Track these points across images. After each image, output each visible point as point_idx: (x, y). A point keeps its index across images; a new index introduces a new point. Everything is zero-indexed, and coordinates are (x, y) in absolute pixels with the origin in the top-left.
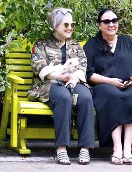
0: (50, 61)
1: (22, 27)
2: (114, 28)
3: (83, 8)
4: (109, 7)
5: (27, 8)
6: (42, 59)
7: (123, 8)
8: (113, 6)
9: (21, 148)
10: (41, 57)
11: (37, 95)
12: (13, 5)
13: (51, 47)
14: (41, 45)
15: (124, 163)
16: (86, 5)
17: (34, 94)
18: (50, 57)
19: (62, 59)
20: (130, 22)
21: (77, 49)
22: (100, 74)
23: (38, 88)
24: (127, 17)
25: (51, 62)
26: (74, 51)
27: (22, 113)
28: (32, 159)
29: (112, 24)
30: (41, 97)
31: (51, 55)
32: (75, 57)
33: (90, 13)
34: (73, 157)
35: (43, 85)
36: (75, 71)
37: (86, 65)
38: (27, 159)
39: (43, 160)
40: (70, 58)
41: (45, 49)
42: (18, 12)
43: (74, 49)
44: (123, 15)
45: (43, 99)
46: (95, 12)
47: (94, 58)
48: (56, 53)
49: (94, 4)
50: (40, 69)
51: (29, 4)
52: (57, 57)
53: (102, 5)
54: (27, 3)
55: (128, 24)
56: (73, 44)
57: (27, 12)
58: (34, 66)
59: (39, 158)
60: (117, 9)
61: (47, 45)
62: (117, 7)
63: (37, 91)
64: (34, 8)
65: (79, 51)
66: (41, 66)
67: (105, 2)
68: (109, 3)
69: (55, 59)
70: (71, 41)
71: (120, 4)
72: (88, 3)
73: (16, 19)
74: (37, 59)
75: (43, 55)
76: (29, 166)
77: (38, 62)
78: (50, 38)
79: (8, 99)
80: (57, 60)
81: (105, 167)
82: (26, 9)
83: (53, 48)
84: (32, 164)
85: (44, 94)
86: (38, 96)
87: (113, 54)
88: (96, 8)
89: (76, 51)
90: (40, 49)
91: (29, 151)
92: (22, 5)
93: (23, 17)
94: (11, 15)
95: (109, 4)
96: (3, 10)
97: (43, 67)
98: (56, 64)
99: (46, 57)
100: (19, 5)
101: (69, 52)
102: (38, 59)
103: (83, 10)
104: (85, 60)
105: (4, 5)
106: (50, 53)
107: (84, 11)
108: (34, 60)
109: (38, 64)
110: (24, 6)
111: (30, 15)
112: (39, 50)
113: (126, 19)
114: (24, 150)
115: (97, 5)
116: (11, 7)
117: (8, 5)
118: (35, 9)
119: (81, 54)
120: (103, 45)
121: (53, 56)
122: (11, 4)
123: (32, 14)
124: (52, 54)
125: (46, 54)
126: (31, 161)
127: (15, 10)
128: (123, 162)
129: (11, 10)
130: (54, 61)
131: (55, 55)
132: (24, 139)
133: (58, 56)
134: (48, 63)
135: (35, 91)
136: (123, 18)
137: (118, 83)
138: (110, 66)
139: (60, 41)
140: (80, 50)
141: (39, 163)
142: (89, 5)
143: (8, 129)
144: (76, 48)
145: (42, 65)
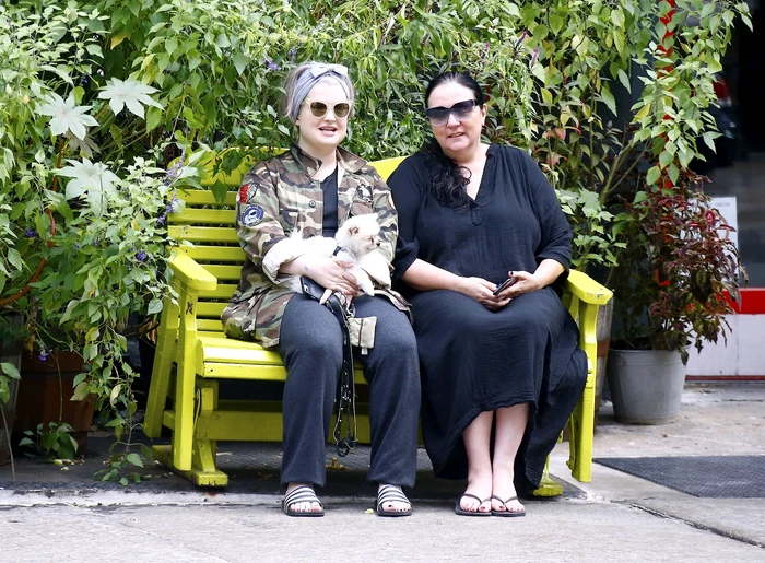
0: (292, 225)
1: (206, 123)
2: (460, 130)
3: (379, 70)
4: (454, 68)
5: (221, 70)
6: (271, 220)
7: (493, 72)
8: (465, 64)
9: (201, 469)
10: (266, 215)
11: (247, 324)
12: (183, 60)
13: (292, 184)
14: (265, 176)
15: (493, 512)
16: (390, 62)
17: (239, 319)
18: (291, 214)
19: (325, 217)
20: (513, 111)
21: (369, 188)
22: (433, 262)
23: (252, 302)
24: (506, 97)
25: (295, 229)
26: (360, 193)
27: (208, 374)
28: (233, 498)
29: (453, 120)
30: (259, 331)
31: (293, 207)
32: (363, 212)
33: (401, 86)
34: (350, 495)
35: (267, 296)
36: (368, 249)
37: (396, 233)
38: (219, 498)
39: (264, 501)
40: (350, 215)
41: (276, 190)
42: (195, 81)
43: (362, 188)
44: (493, 90)
45: (264, 338)
46: (414, 80)
47: (417, 212)
48: (308, 201)
49: (412, 58)
50: (267, 246)
51: (226, 59)
52: (310, 214)
53: (435, 61)
54: (220, 56)
55: (508, 116)
56: (359, 173)
57: (223, 82)
58: (247, 239)
59: (253, 496)
60: (476, 72)
61: (283, 177)
62: (478, 67)
63: (250, 312)
64: (240, 72)
65: (376, 192)
66: (269, 239)
67: (443, 53)
68: (455, 57)
69: (304, 220)
70: (352, 162)
71: (484, 60)
72: (395, 56)
73: (188, 101)
74: (255, 219)
75: (271, 209)
76: (224, 519)
77: (258, 227)
78: (289, 153)
79: (169, 326)
80: (310, 222)
81: (439, 523)
82: (218, 75)
83: (301, 186)
84: (233, 514)
85: (266, 324)
86: (252, 327)
87: (473, 204)
88: (418, 72)
89: (366, 192)
90: (264, 190)
91: (225, 476)
92: (206, 62)
93: (209, 96)
94: (176, 90)
95: (455, 59)
96: (154, 75)
97: (275, 240)
98: (309, 234)
99: (280, 213)
100: (199, 62)
101: (347, 197)
102: (258, 220)
103: (380, 76)
104: (392, 220)
105: (156, 61)
106: (289, 202)
107: (384, 78)
108: (248, 222)
109: (259, 233)
110: (213, 65)
111: (230, 90)
112: (258, 193)
113: (501, 102)
114: (210, 475)
115: (420, 62)
116: (176, 66)
117: (168, 62)
118: (246, 72)
119: (382, 203)
120: (442, 172)
121: (300, 209)
122: (176, 58)
123: (236, 86)
124: (296, 204)
125: (280, 205)
126: (230, 505)
127: (188, 74)
128: (492, 509)
129: (175, 75)
130: (301, 224)
131: (303, 206)
132: (211, 441)
133: (313, 210)
134: (287, 232)
135: (243, 310)
136: (493, 100)
137: (484, 294)
138: (463, 237)
139: (320, 163)
140: (380, 189)
141: (253, 510)
142: (397, 62)
143: (167, 413)
144: (368, 184)
145: (272, 236)
